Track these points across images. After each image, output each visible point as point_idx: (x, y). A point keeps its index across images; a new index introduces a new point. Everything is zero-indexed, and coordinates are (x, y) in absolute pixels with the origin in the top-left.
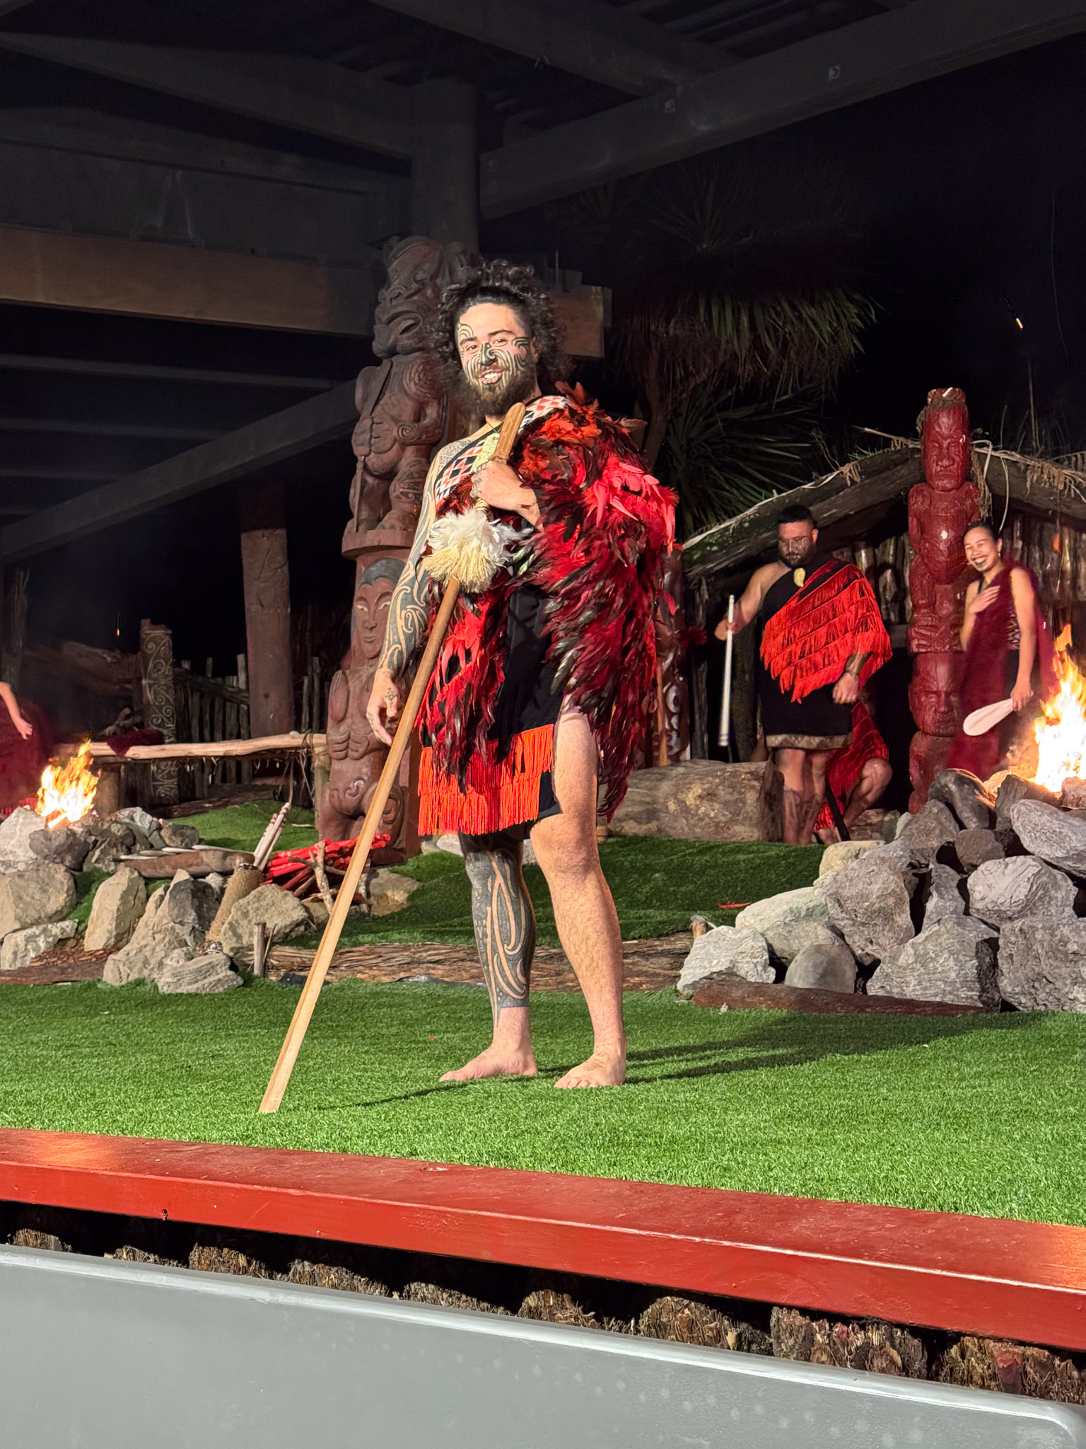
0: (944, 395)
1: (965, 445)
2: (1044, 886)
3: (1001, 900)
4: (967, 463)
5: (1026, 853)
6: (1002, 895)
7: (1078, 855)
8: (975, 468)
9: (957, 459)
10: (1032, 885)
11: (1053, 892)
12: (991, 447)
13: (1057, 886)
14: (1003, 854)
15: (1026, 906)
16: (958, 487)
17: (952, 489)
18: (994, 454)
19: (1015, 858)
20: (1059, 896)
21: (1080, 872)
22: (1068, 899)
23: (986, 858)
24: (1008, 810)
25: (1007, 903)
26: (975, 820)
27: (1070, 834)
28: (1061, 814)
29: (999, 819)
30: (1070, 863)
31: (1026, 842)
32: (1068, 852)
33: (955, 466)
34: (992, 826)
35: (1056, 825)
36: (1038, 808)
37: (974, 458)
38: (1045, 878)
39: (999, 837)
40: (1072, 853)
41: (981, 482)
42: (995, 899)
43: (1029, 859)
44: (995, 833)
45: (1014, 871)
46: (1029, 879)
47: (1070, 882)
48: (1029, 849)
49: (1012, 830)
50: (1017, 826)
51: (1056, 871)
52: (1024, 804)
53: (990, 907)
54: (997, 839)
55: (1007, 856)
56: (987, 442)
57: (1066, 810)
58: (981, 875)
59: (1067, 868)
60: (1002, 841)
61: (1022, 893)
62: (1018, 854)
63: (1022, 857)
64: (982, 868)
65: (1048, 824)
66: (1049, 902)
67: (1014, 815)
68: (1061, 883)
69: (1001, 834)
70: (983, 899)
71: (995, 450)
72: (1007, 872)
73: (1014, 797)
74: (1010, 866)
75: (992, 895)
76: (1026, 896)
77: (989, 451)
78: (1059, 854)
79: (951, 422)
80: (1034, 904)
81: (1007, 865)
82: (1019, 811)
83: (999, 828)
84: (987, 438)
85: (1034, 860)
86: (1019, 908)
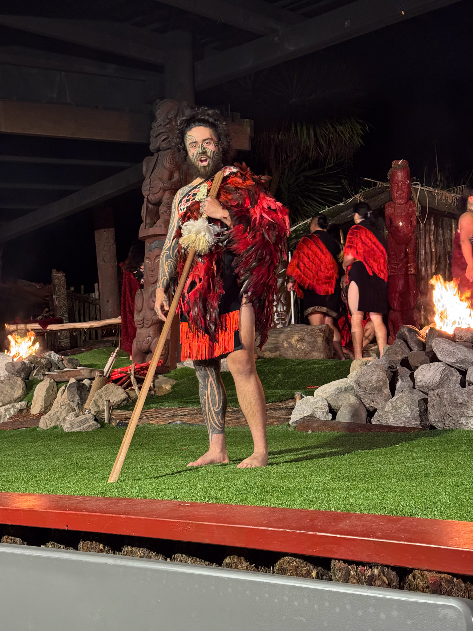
0: (399, 163)
1: (409, 185)
2: (447, 375)
3: (429, 382)
4: (410, 192)
5: (439, 361)
6: (429, 379)
7: (461, 361)
8: (413, 194)
9: (405, 191)
10: (442, 374)
11: (451, 377)
12: (420, 185)
13: (452, 375)
14: (429, 361)
15: (439, 384)
16: (406, 203)
17: (404, 204)
18: (421, 188)
19: (434, 363)
20: (454, 379)
21: (462, 368)
22: (457, 380)
23: (421, 364)
24: (431, 342)
25: (431, 383)
26: (416, 347)
27: (458, 352)
28: (454, 343)
29: (427, 346)
30: (458, 365)
31: (439, 356)
32: (457, 360)
33: (405, 194)
34: (424, 349)
35: (451, 348)
36: (444, 341)
37: (413, 190)
38: (447, 372)
39: (427, 354)
40: (459, 360)
41: (416, 200)
42: (426, 381)
43: (440, 364)
44: (426, 352)
45: (434, 369)
46: (440, 372)
47: (458, 373)
48: (440, 359)
49: (433, 351)
50: (435, 349)
51: (452, 368)
52: (437, 340)
53: (424, 384)
54: (426, 355)
55: (431, 362)
56: (419, 183)
57: (456, 342)
58: (420, 371)
59: (457, 367)
60: (428, 356)
61: (437, 378)
62: (435, 362)
63: (437, 363)
64: (420, 367)
65: (448, 348)
66: (449, 382)
67: (433, 344)
68: (454, 373)
69: (428, 353)
70: (421, 381)
71: (422, 186)
72: (431, 369)
73: (433, 337)
74: (432, 367)
75: (425, 380)
76: (439, 379)
77: (419, 187)
78: (453, 361)
79: (402, 175)
80: (443, 383)
81: (431, 366)
82: (435, 343)
83: (427, 350)
84: (418, 181)
85: (442, 364)
86: (437, 385)
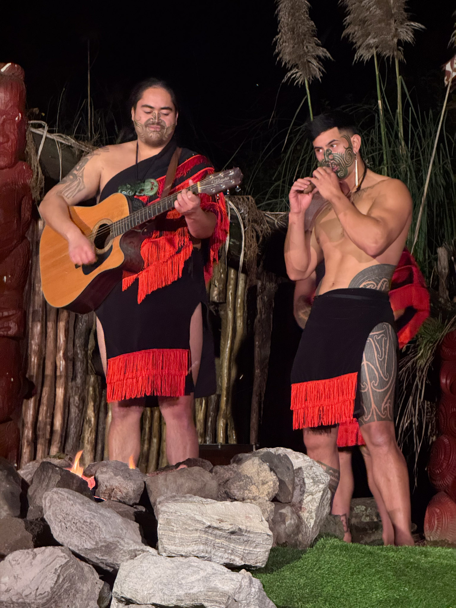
2: (70, 579)
3: (27, 592)
4: (22, 142)
5: (56, 544)
6: (28, 586)
7: (107, 547)
8: (30, 148)
9: (12, 137)
10: (59, 576)
11: (79, 585)
12: (46, 128)
13: (83, 579)
14: (32, 544)
15: (51, 599)
18: (49, 136)
19: (43, 548)
20: (85, 589)
21: (107, 565)
22: (93, 592)
23: (13, 549)
24: (41, 498)
25: (32, 596)
26: (6, 507)
27: (100, 525)
28: (94, 504)
29: (31, 507)
30: (97, 555)
31: (57, 533)
32: (97, 543)
34: (23, 513)
35: (87, 515)
36: (71, 497)
37: (29, 138)
38: (72, 570)
39: (29, 526)
40: (101, 544)
41: (35, 161)
42: (20, 591)
43: (57, 549)
44: (26, 522)
45: (42, 562)
46: (56, 570)
47: (97, 575)
48: (58, 540)
49: (43, 520)
50: (48, 516)
51: (83, 564)
52: (56, 493)
53: (14, 600)
54: (27, 529)
55: (36, 546)
56: (43, 123)
57: (99, 501)
58: (9, 566)
59: (95, 560)
60: (32, 531)
61: (48, 585)
62: (46, 545)
63: (50, 549)
64: (9, 557)
65: (80, 514)
66: (74, 595)
67: (45, 503)
68: (87, 575)
69: (31, 523)
70: (8, 591)
71: (50, 132)
72: (34, 562)
73: (47, 486)
74: (39, 557)
75: (18, 587)
76: (52, 588)
77: (44, 133)
78: (89, 545)
79: (8, 98)
80: (60, 597)
81: (35, 555)
82: (51, 499)
83: (30, 516)
84: (43, 119)
85: (63, 551)
86: (44, 600)
